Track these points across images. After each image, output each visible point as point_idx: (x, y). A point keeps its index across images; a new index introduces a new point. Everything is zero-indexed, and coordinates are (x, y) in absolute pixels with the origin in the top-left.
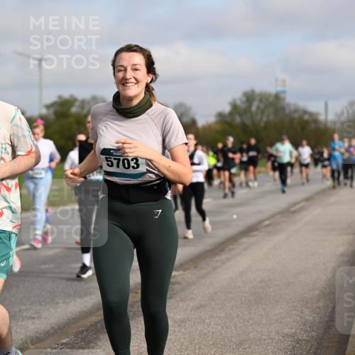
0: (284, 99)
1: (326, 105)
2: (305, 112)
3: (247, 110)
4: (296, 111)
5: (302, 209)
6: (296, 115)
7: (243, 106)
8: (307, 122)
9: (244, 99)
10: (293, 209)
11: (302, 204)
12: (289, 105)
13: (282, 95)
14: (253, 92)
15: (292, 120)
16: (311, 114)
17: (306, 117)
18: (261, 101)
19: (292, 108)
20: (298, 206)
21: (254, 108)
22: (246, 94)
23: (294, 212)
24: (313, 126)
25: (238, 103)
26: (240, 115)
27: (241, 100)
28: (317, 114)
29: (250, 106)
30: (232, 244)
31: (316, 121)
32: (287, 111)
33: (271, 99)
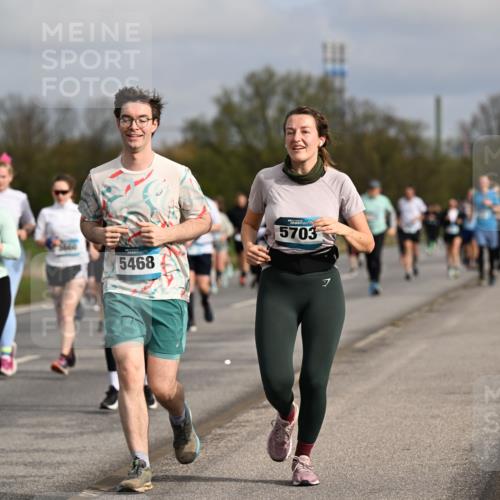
0: (341, 91)
1: (438, 103)
2: (390, 121)
3: (257, 117)
4: (369, 118)
5: (382, 343)
6: (370, 128)
7: (247, 107)
8: (394, 144)
9: (249, 91)
10: (361, 344)
11: (382, 333)
12: (351, 103)
13: (337, 83)
14: (270, 74)
15: (359, 139)
16: (403, 125)
17: (392, 132)
18: (288, 95)
19: (360, 111)
20: (372, 338)
21: (271, 113)
22: (252, 79)
23: (363, 351)
24: (407, 153)
25: (236, 99)
26: (239, 126)
27: (242, 93)
28: (417, 126)
29: (263, 107)
30: (220, 427)
31: (415, 142)
32: (348, 118)
33: (312, 91)
